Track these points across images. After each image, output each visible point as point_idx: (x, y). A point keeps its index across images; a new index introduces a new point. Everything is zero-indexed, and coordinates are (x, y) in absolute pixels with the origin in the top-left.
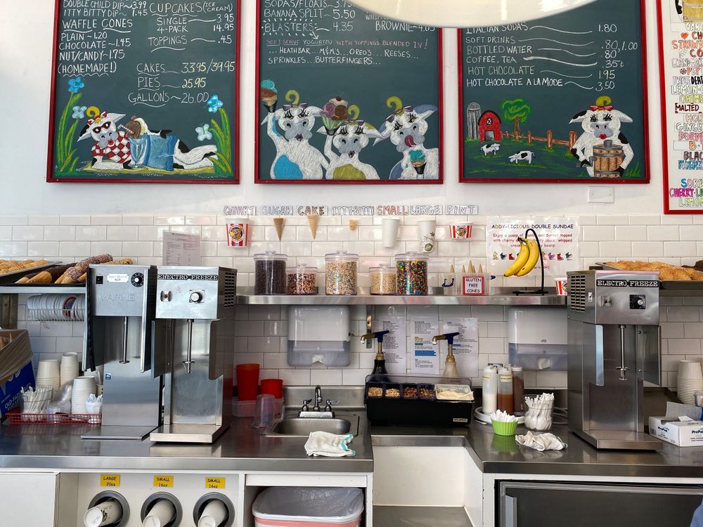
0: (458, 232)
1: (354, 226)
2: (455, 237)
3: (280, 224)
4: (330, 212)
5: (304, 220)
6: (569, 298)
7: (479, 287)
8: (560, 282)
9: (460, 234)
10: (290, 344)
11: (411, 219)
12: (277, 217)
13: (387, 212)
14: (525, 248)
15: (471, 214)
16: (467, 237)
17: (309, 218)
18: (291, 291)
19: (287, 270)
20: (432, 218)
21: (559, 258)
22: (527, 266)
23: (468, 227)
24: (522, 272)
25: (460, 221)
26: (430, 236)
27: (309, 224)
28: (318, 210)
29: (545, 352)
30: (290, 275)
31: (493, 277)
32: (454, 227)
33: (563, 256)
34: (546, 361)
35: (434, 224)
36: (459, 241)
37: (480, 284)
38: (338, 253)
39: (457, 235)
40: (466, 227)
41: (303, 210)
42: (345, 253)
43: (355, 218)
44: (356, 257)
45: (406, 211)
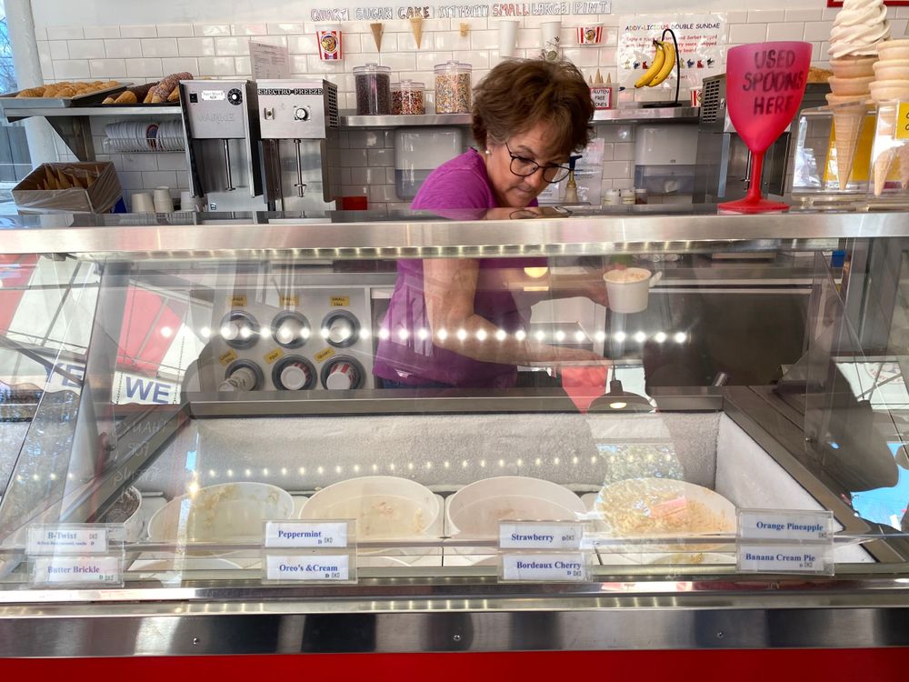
0: (587, 36)
1: (465, 31)
2: (582, 41)
3: (378, 30)
4: (436, 15)
5: (406, 25)
6: (702, 109)
7: (607, 101)
8: (695, 92)
9: (589, 38)
10: (398, 173)
11: (532, 21)
12: (375, 22)
13: (504, 12)
14: (660, 53)
15: (603, 13)
16: (597, 41)
17: (413, 22)
18: (397, 110)
19: (391, 86)
20: (557, 18)
21: (700, 65)
22: (661, 75)
23: (598, 28)
24: (655, 81)
25: (589, 22)
26: (554, 42)
27: (412, 30)
28: (422, 12)
29: (673, 173)
30: (394, 93)
31: (622, 89)
32: (582, 29)
33: (704, 62)
34: (673, 184)
35: (559, 26)
36: (588, 47)
37: (607, 95)
38: (449, 63)
39: (585, 40)
40: (596, 29)
41: (404, 12)
42: (457, 63)
43: (466, 21)
44: (469, 67)
45: (527, 10)
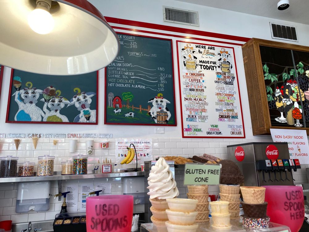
0: (103, 145)
1: (56, 143)
2: (101, 147)
3: (17, 142)
4: (44, 137)
5: (30, 140)
6: (145, 172)
7: (110, 170)
8: (142, 166)
9: (104, 146)
10: (18, 201)
11: (82, 140)
12: (17, 139)
13: (72, 136)
14: (130, 152)
15: (110, 138)
16: (107, 147)
17: (33, 139)
18: (20, 175)
19: (18, 164)
20: (92, 139)
21: (145, 155)
22: (130, 160)
23: (107, 143)
24: (128, 162)
25: (105, 141)
26: (91, 147)
27: (33, 142)
28: (38, 136)
29: (138, 196)
30: (20, 167)
31: (116, 165)
32: (101, 143)
33: (146, 154)
34: (139, 200)
35: (93, 142)
36: (104, 149)
37: (110, 168)
38: (45, 156)
39: (102, 147)
40: (106, 143)
41: (31, 135)
42: (48, 156)
43: (56, 139)
44: (54, 157)
45: (81, 136)
